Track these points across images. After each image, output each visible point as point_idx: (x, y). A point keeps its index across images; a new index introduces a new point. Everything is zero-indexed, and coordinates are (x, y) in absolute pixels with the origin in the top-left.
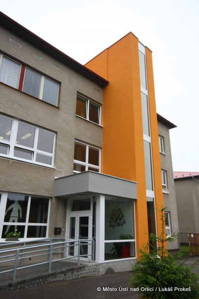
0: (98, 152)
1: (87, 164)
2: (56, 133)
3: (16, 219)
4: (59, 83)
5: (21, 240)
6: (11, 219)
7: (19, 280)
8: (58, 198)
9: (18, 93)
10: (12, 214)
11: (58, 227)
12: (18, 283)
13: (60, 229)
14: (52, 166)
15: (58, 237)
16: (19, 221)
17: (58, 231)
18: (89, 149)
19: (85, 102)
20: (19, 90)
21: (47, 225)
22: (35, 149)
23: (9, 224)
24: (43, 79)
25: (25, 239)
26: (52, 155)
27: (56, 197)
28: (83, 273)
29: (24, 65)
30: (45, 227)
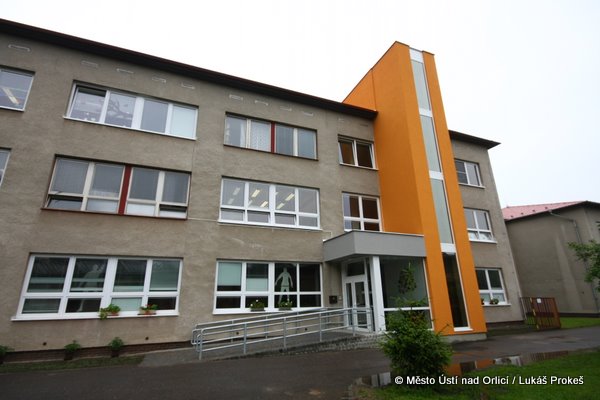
0: (375, 203)
1: (362, 219)
2: (318, 189)
3: (288, 289)
4: (315, 131)
5: (294, 310)
6: (283, 288)
7: (290, 347)
8: (330, 263)
9: (271, 155)
10: (283, 283)
11: (333, 294)
12: (288, 350)
13: (336, 297)
14: (318, 228)
15: (335, 306)
16: (291, 290)
17: (333, 300)
18: (363, 201)
19: (350, 144)
20: (272, 153)
21: (321, 293)
22: (297, 212)
23: (281, 293)
24: (296, 132)
25: (299, 309)
26: (317, 215)
27: (327, 262)
28: (360, 344)
29: (273, 123)
30: (320, 296)
